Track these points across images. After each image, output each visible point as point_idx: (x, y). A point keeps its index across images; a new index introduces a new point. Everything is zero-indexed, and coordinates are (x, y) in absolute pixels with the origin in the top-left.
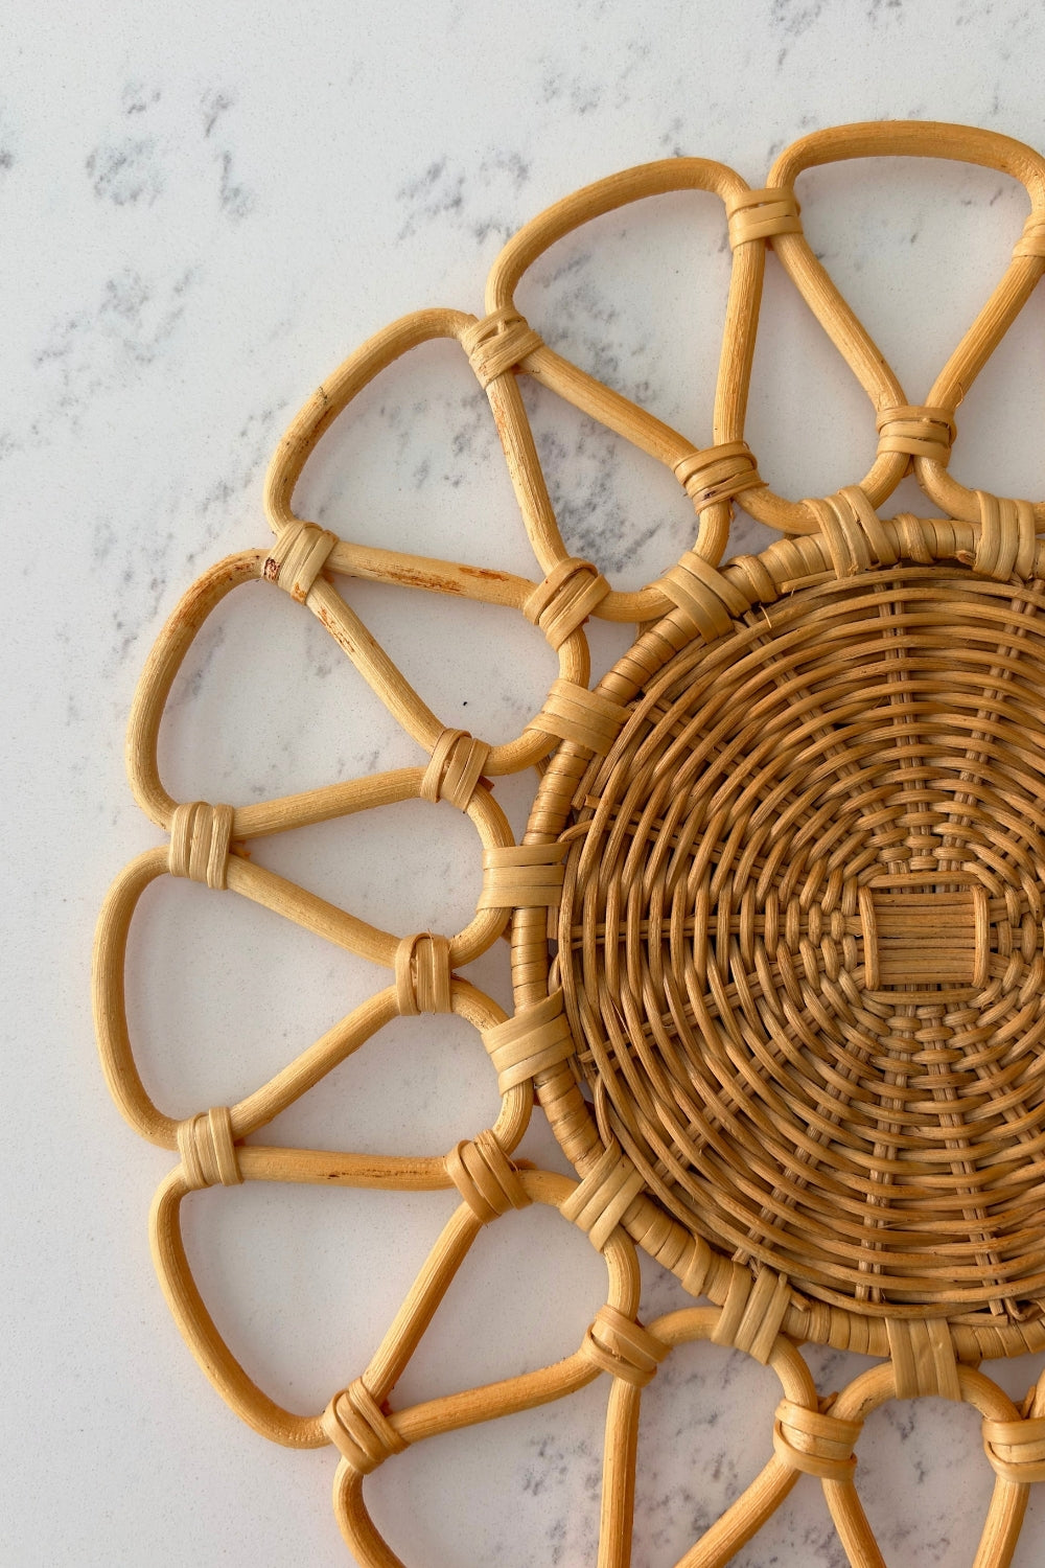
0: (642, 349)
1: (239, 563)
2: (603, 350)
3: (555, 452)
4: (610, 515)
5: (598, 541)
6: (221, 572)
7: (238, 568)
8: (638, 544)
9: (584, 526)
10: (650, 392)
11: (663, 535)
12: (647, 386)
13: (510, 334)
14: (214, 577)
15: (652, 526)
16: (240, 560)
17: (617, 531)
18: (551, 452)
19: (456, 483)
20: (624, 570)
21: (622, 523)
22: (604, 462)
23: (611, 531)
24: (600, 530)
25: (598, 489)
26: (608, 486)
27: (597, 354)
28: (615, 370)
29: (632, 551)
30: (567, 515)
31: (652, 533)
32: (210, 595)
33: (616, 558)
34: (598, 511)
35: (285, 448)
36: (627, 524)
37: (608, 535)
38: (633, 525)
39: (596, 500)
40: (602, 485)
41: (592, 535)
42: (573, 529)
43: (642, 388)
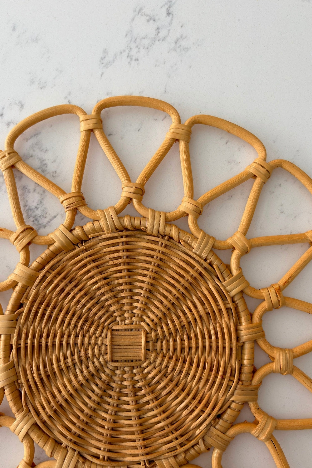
0: (55, 161)
2: (43, 161)
3: (27, 191)
4: (43, 211)
5: (39, 218)
8: (51, 220)
9: (34, 214)
10: (57, 174)
11: (59, 217)
12: (56, 172)
15: (55, 215)
17: (44, 216)
18: (25, 191)
20: (46, 228)
21: (46, 213)
22: (41, 195)
24: (39, 215)
25: (39, 203)
26: (43, 202)
27: (41, 162)
28: (46, 167)
29: (49, 222)
30: (29, 210)
31: (55, 217)
33: (44, 224)
34: (39, 209)
36: (48, 214)
37: (42, 217)
38: (50, 214)
39: (39, 206)
40: (41, 202)
41: (37, 217)
42: (31, 215)
43: (54, 172)
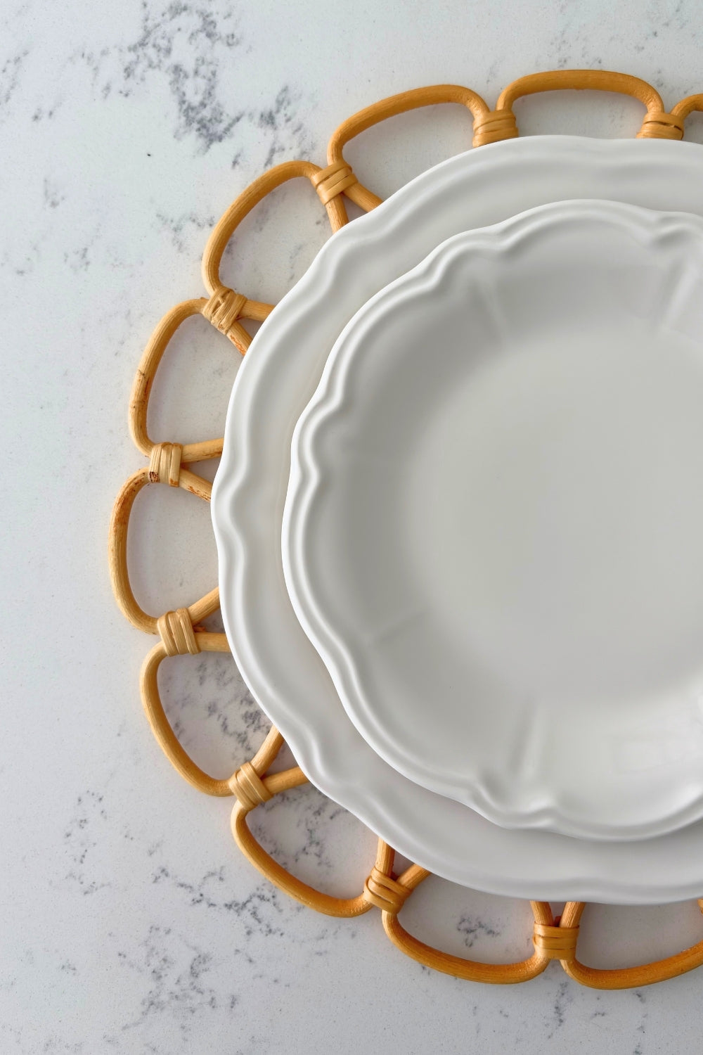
0: (229, 15)
1: (136, 481)
2: (207, 16)
3: (182, 75)
4: (214, 110)
5: (208, 124)
6: (128, 489)
7: (136, 484)
8: (231, 125)
9: (199, 117)
10: (235, 40)
11: (244, 123)
12: (233, 36)
13: (227, 303)
14: (125, 494)
15: (238, 115)
16: (135, 479)
17: (218, 118)
18: (180, 75)
19: (127, 95)
20: (223, 141)
21: (221, 114)
22: (210, 80)
23: (215, 119)
24: (208, 118)
25: (207, 96)
26: (212, 93)
27: (204, 19)
28: (215, 27)
29: (227, 130)
30: (190, 111)
31: (238, 119)
32: (127, 503)
33: (219, 133)
34: (208, 107)
35: (134, 410)
36: (224, 114)
37: (213, 121)
38: (228, 115)
39: (206, 102)
40: (210, 93)
41: (204, 121)
42: (193, 118)
43: (230, 37)
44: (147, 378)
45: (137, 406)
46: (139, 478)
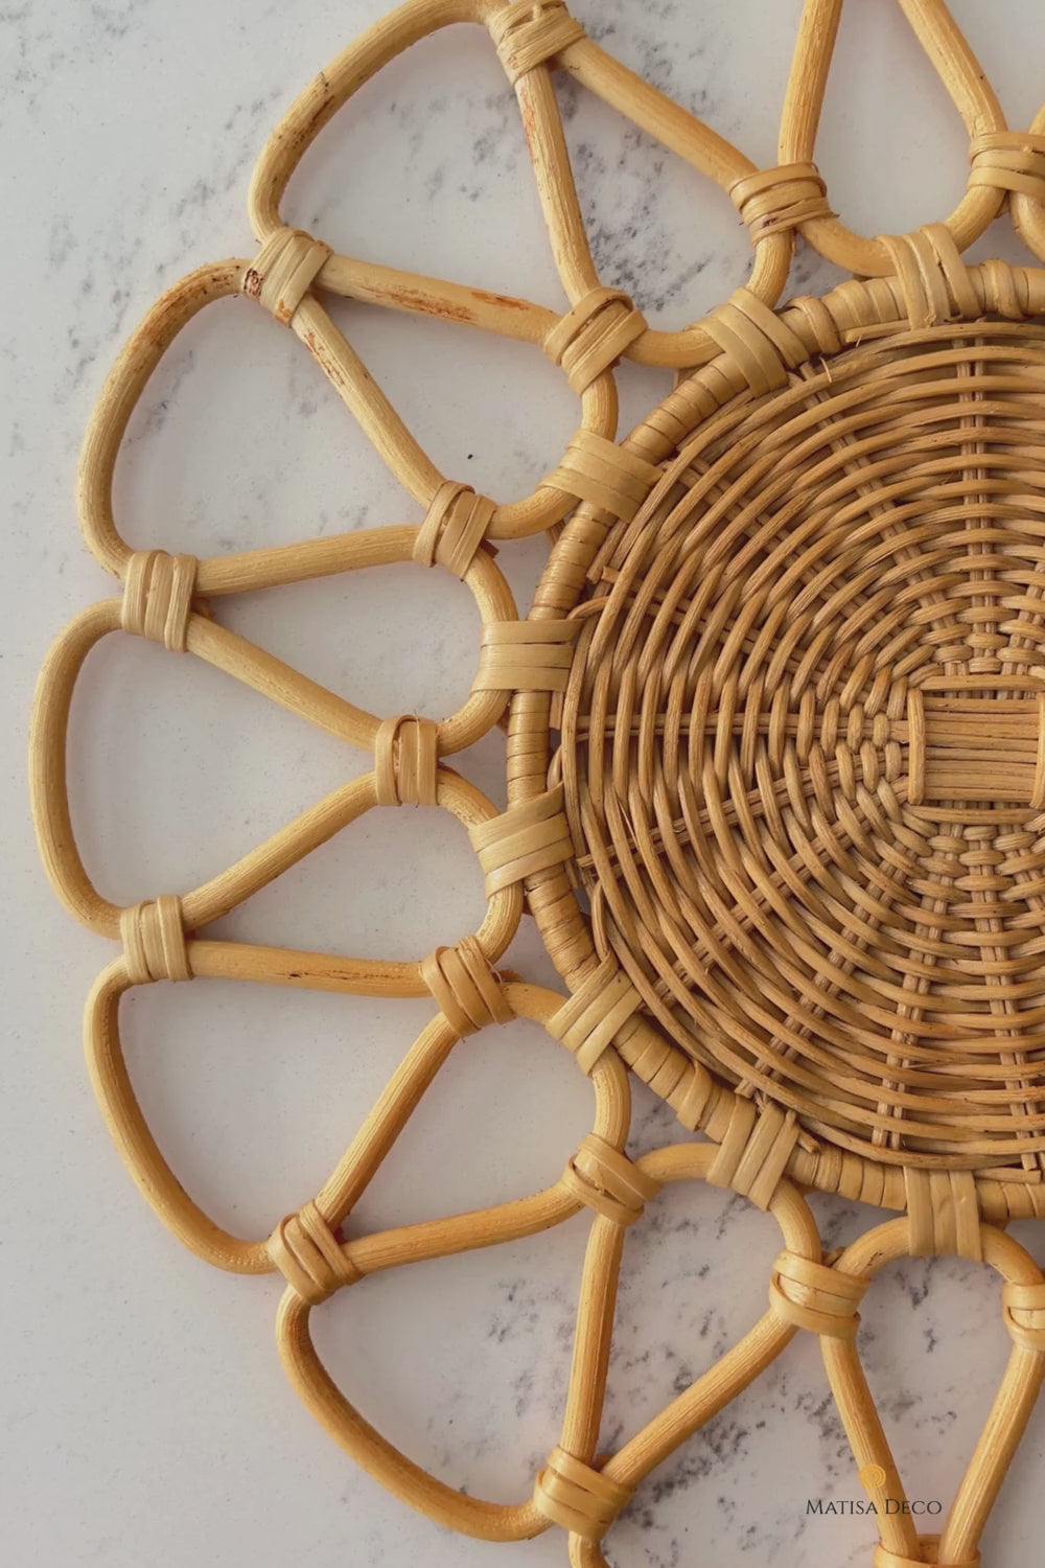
0: (701, 51)
1: (216, 274)
2: (656, 49)
3: (593, 166)
4: (653, 244)
5: (637, 273)
6: (195, 284)
7: (214, 280)
8: (683, 279)
9: (618, 256)
10: (707, 103)
11: (713, 270)
12: (704, 95)
13: (546, 21)
14: (186, 289)
15: (700, 259)
16: (217, 270)
17: (659, 263)
18: (588, 166)
19: (475, 196)
20: (666, 308)
21: (666, 253)
22: (649, 181)
23: (653, 262)
24: (639, 261)
25: (641, 212)
26: (650, 209)
27: (648, 54)
28: (668, 73)
29: (677, 287)
30: (602, 240)
31: (700, 268)
32: (181, 310)
33: (657, 295)
34: (640, 237)
35: (276, 142)
36: (672, 255)
37: (649, 266)
38: (679, 257)
39: (637, 225)
40: (646, 208)
41: (630, 266)
42: (608, 257)
43: (698, 97)
44: (330, 95)
45: (287, 136)
46: (225, 272)
